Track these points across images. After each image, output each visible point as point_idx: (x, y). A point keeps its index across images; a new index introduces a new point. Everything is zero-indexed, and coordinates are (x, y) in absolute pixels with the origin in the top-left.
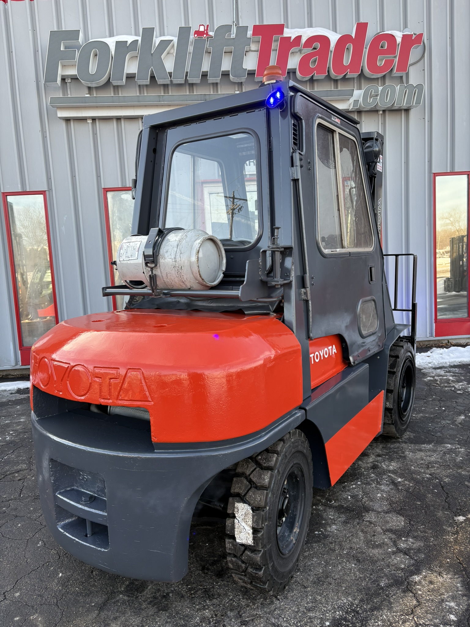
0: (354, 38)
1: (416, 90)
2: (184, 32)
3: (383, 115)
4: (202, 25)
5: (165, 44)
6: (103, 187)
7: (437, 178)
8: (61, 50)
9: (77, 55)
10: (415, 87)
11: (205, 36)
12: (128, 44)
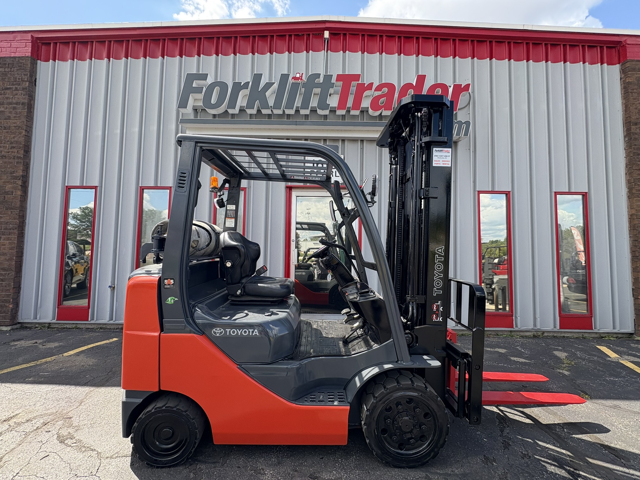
0: (414, 85)
1: (464, 126)
2: (284, 78)
4: (299, 73)
5: (269, 85)
7: (481, 195)
8: (193, 86)
9: (204, 89)
10: (464, 123)
11: (300, 80)
12: (242, 84)
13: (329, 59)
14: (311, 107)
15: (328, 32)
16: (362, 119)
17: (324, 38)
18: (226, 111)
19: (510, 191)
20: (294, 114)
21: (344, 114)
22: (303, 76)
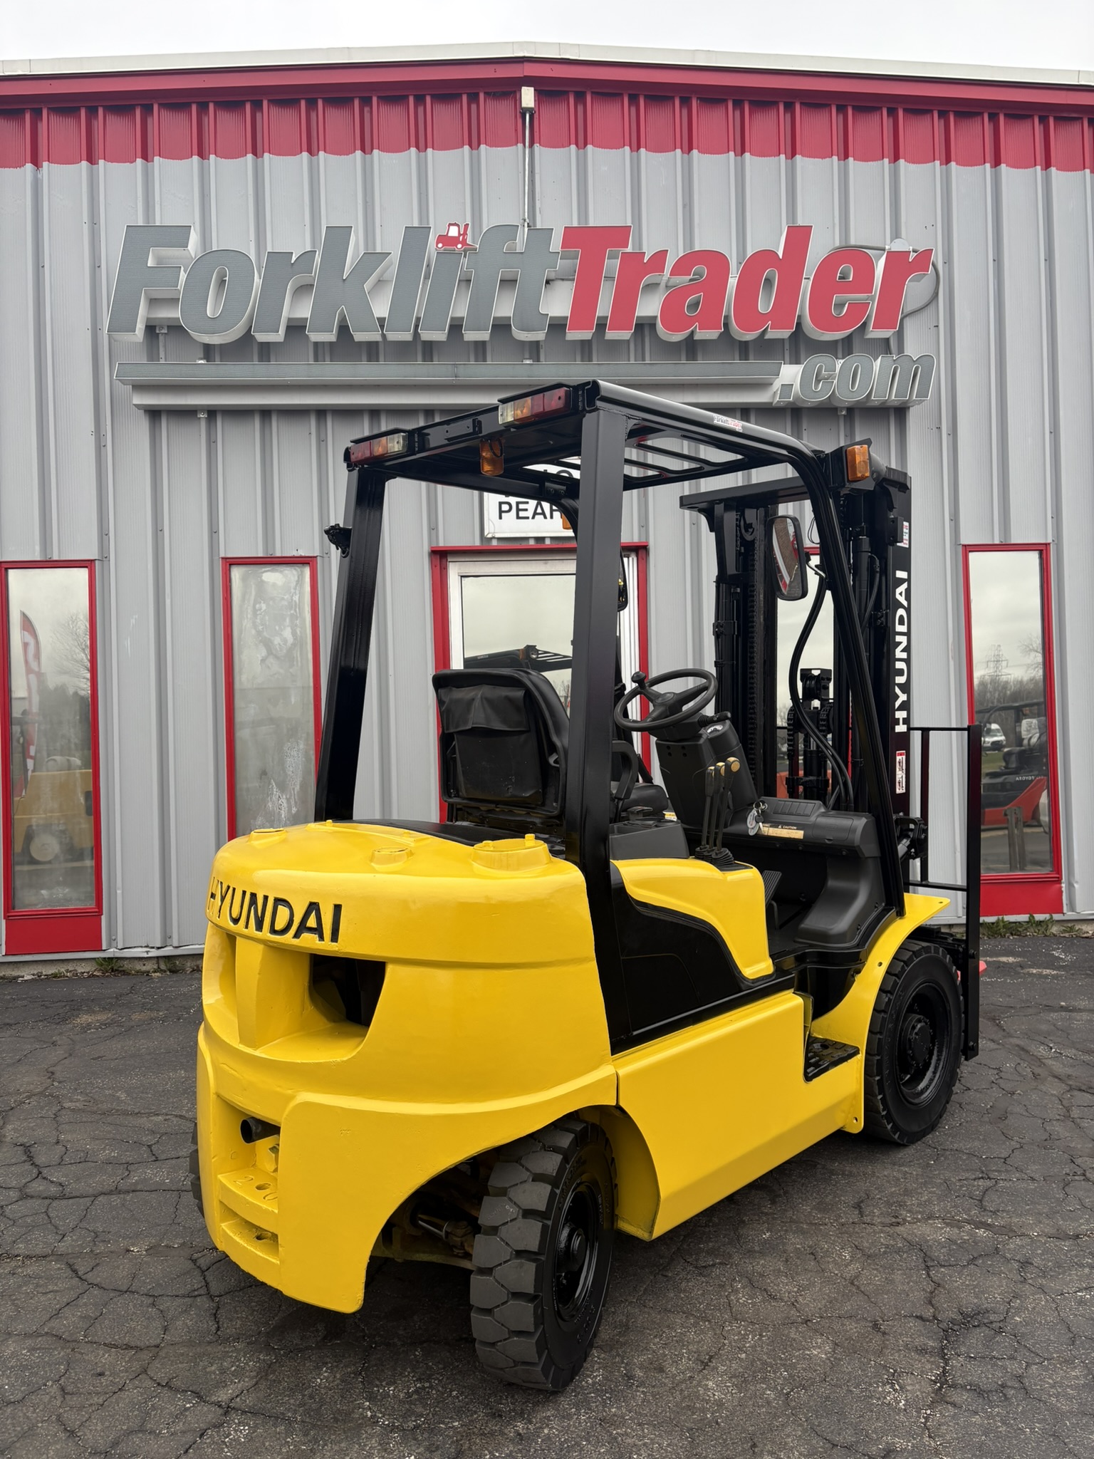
0: (781, 257)
1: (917, 367)
2: (415, 236)
3: (848, 420)
4: (455, 224)
5: (373, 259)
6: (222, 555)
7: (972, 556)
8: (149, 265)
9: (183, 276)
10: (915, 362)
11: (459, 246)
12: (294, 259)
13: (537, 170)
15: (532, 90)
17: (522, 109)
18: (250, 335)
19: (1049, 540)
20: (445, 340)
21: (590, 338)
22: (469, 231)
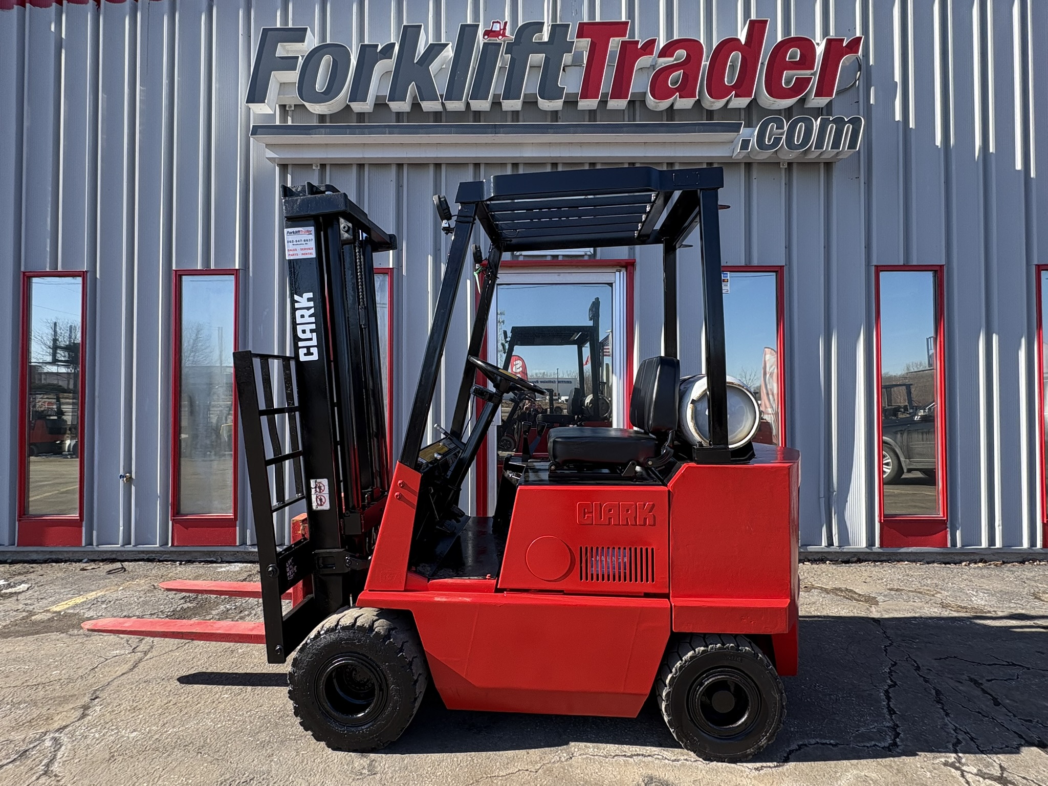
1: (848, 127)
2: (467, 33)
3: (787, 170)
4: (498, 22)
5: (435, 50)
7: (881, 274)
8: (278, 54)
10: (848, 122)
11: (500, 37)
12: (380, 48)
14: (525, 95)
16: (632, 119)
18: (348, 107)
19: (944, 263)
20: (489, 110)
21: (595, 108)
22: (507, 28)
